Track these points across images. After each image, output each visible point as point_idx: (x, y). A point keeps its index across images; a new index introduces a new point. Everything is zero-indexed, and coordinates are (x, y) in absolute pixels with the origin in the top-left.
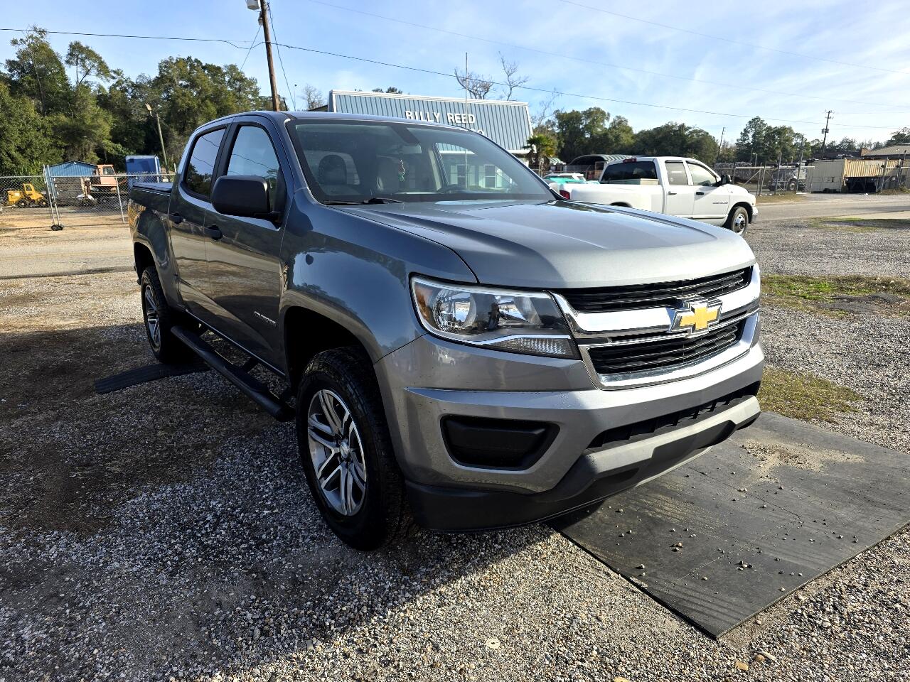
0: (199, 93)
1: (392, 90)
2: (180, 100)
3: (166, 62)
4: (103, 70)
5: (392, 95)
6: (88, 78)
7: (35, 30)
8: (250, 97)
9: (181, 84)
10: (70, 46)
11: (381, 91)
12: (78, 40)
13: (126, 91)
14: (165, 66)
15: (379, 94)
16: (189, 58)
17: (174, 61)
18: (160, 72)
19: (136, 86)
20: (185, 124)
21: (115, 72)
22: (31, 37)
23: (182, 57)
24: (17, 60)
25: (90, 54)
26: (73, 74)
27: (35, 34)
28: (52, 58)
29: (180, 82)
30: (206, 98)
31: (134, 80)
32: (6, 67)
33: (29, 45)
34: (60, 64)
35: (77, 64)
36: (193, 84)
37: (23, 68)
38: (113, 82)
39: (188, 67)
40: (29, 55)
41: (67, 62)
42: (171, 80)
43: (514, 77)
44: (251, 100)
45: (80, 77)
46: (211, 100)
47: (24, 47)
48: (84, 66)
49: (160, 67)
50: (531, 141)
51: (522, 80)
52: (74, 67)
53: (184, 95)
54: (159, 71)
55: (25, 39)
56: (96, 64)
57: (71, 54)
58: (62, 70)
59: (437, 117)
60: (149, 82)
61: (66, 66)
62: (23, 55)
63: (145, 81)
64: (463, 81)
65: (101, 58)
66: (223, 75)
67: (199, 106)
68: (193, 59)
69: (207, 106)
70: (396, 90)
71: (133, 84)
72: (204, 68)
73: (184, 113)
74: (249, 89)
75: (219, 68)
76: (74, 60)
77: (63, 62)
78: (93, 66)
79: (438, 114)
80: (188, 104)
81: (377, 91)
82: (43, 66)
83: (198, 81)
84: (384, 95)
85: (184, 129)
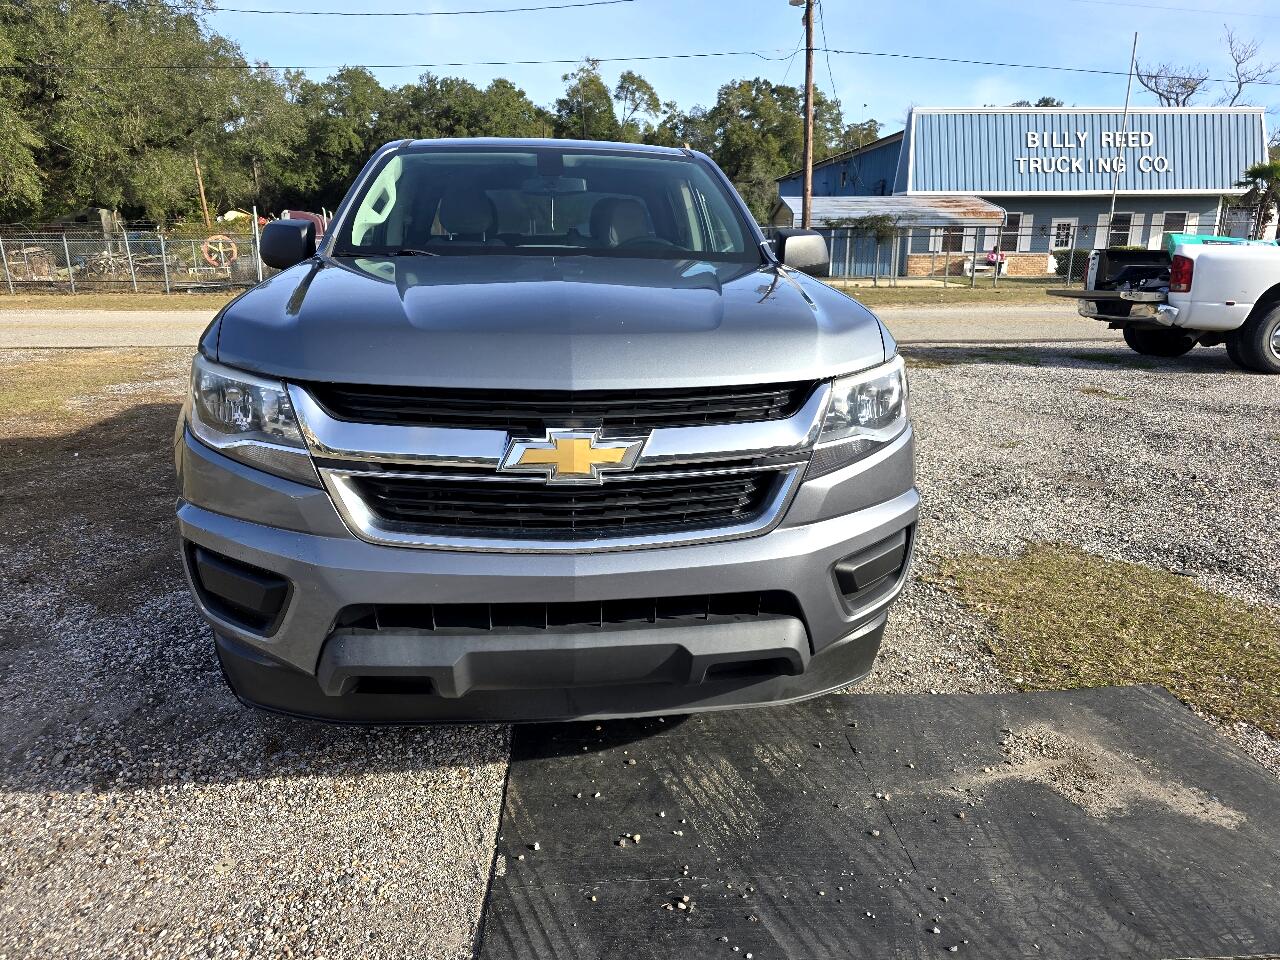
0: (762, 125)
1: (1045, 102)
2: (735, 136)
3: (728, 88)
4: (653, 104)
5: (1047, 110)
6: (636, 115)
7: (588, 60)
8: (829, 126)
9: (742, 115)
10: (622, 77)
11: (1028, 104)
12: (630, 69)
13: (677, 128)
14: (726, 92)
15: (1023, 110)
16: (757, 80)
17: (737, 86)
18: (719, 102)
19: (687, 121)
20: (738, 167)
21: (667, 105)
22: (582, 70)
23: (747, 79)
24: (566, 98)
25: (642, 85)
26: (621, 110)
27: (587, 66)
28: (602, 93)
29: (742, 112)
30: (769, 131)
31: (687, 114)
32: (554, 107)
33: (579, 80)
34: (609, 100)
35: (626, 98)
36: (755, 115)
37: (572, 107)
38: (663, 118)
39: (754, 92)
40: (578, 91)
41: (616, 96)
42: (730, 111)
43: (1249, 66)
44: (828, 130)
45: (628, 112)
46: (774, 135)
47: (574, 82)
48: (633, 100)
49: (720, 94)
50: (1257, 173)
51: (1265, 69)
52: (622, 102)
53: (741, 128)
54: (717, 100)
55: (575, 72)
56: (646, 97)
57: (621, 87)
58: (610, 106)
59: (1082, 140)
60: (704, 116)
61: (615, 101)
62: (574, 92)
63: (699, 114)
64: (1148, 80)
65: (652, 89)
66: (797, 99)
67: (758, 141)
68: (761, 80)
69: (768, 142)
70: (1053, 100)
71: (686, 118)
72: (773, 91)
73: (739, 151)
74: (828, 116)
75: (792, 90)
76: (622, 95)
77: (612, 97)
78: (643, 99)
79: (1086, 134)
80: (744, 141)
81: (1020, 104)
82: (591, 103)
83: (762, 110)
84: (1033, 110)
85: (736, 173)
